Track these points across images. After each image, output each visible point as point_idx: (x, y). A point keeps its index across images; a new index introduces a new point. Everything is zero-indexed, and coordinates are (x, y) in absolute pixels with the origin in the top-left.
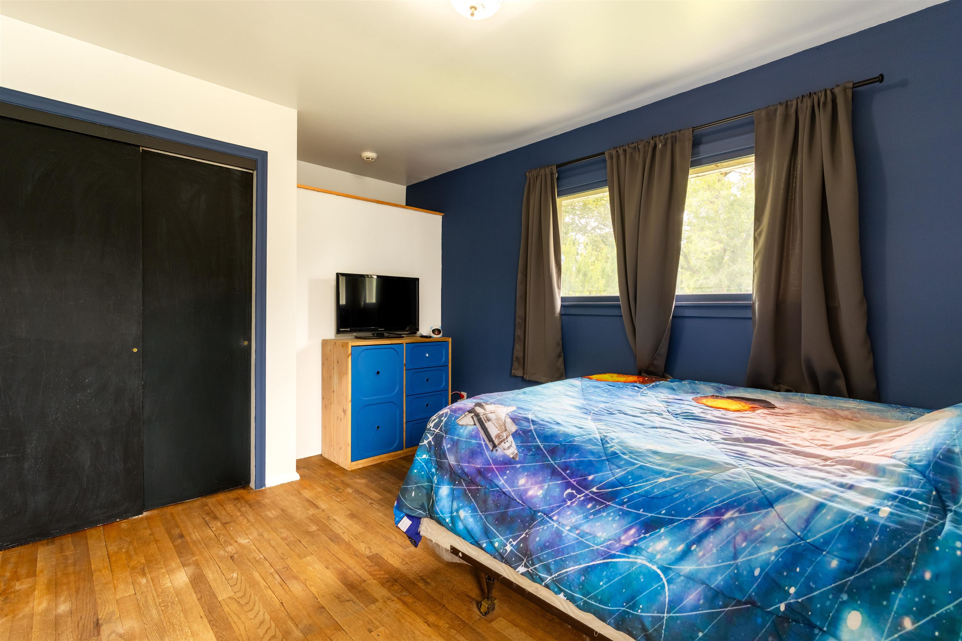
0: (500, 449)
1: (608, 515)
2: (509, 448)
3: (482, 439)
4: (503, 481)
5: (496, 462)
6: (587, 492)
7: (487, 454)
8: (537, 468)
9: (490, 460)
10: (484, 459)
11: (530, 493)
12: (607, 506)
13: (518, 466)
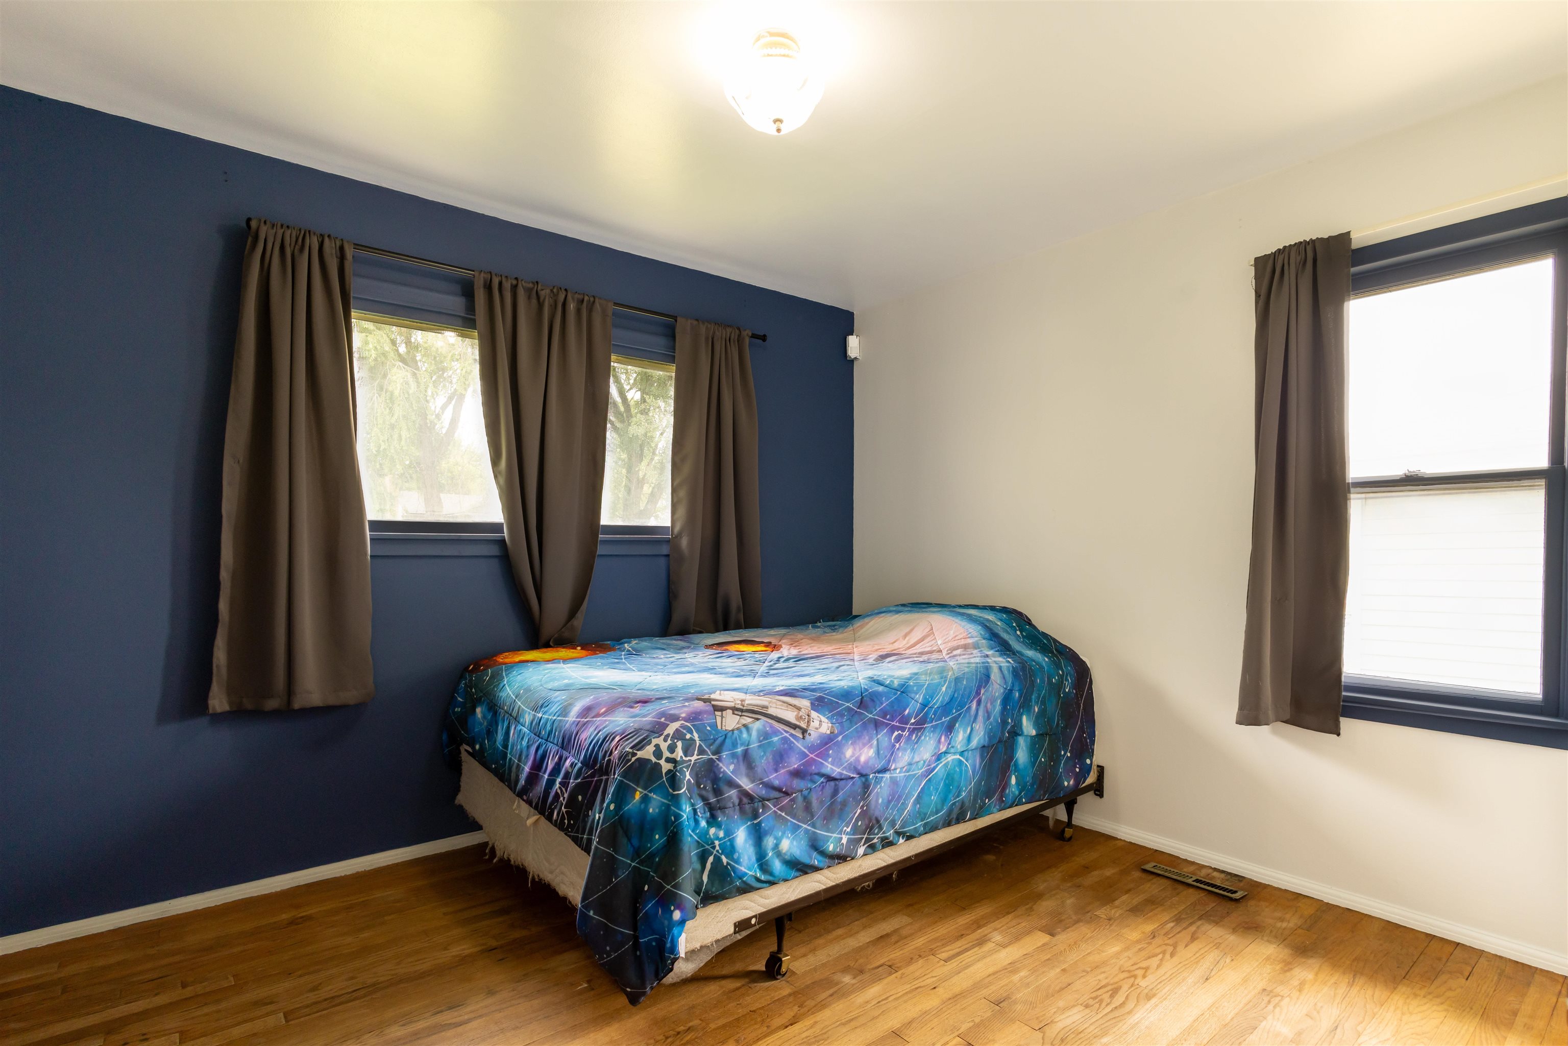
0: (811, 730)
1: (926, 736)
2: (820, 725)
3: (783, 732)
4: (830, 766)
5: (812, 748)
6: (908, 726)
7: (799, 745)
8: (859, 729)
9: (806, 751)
10: (798, 753)
11: (863, 759)
12: (925, 728)
13: (840, 738)
